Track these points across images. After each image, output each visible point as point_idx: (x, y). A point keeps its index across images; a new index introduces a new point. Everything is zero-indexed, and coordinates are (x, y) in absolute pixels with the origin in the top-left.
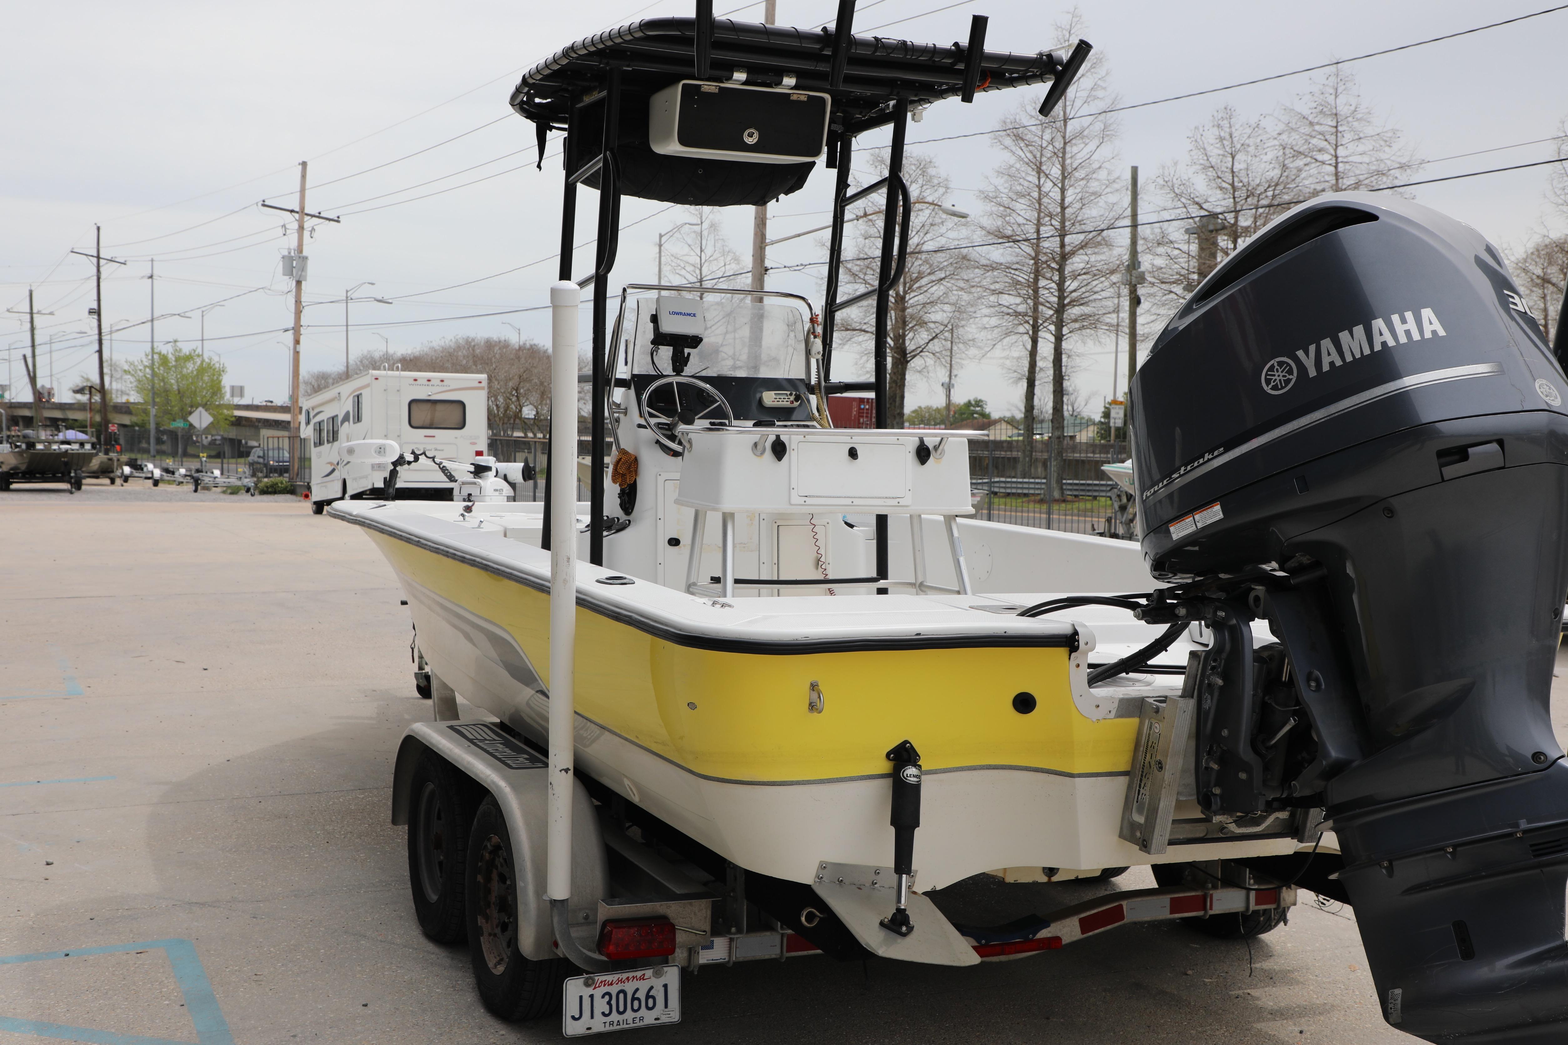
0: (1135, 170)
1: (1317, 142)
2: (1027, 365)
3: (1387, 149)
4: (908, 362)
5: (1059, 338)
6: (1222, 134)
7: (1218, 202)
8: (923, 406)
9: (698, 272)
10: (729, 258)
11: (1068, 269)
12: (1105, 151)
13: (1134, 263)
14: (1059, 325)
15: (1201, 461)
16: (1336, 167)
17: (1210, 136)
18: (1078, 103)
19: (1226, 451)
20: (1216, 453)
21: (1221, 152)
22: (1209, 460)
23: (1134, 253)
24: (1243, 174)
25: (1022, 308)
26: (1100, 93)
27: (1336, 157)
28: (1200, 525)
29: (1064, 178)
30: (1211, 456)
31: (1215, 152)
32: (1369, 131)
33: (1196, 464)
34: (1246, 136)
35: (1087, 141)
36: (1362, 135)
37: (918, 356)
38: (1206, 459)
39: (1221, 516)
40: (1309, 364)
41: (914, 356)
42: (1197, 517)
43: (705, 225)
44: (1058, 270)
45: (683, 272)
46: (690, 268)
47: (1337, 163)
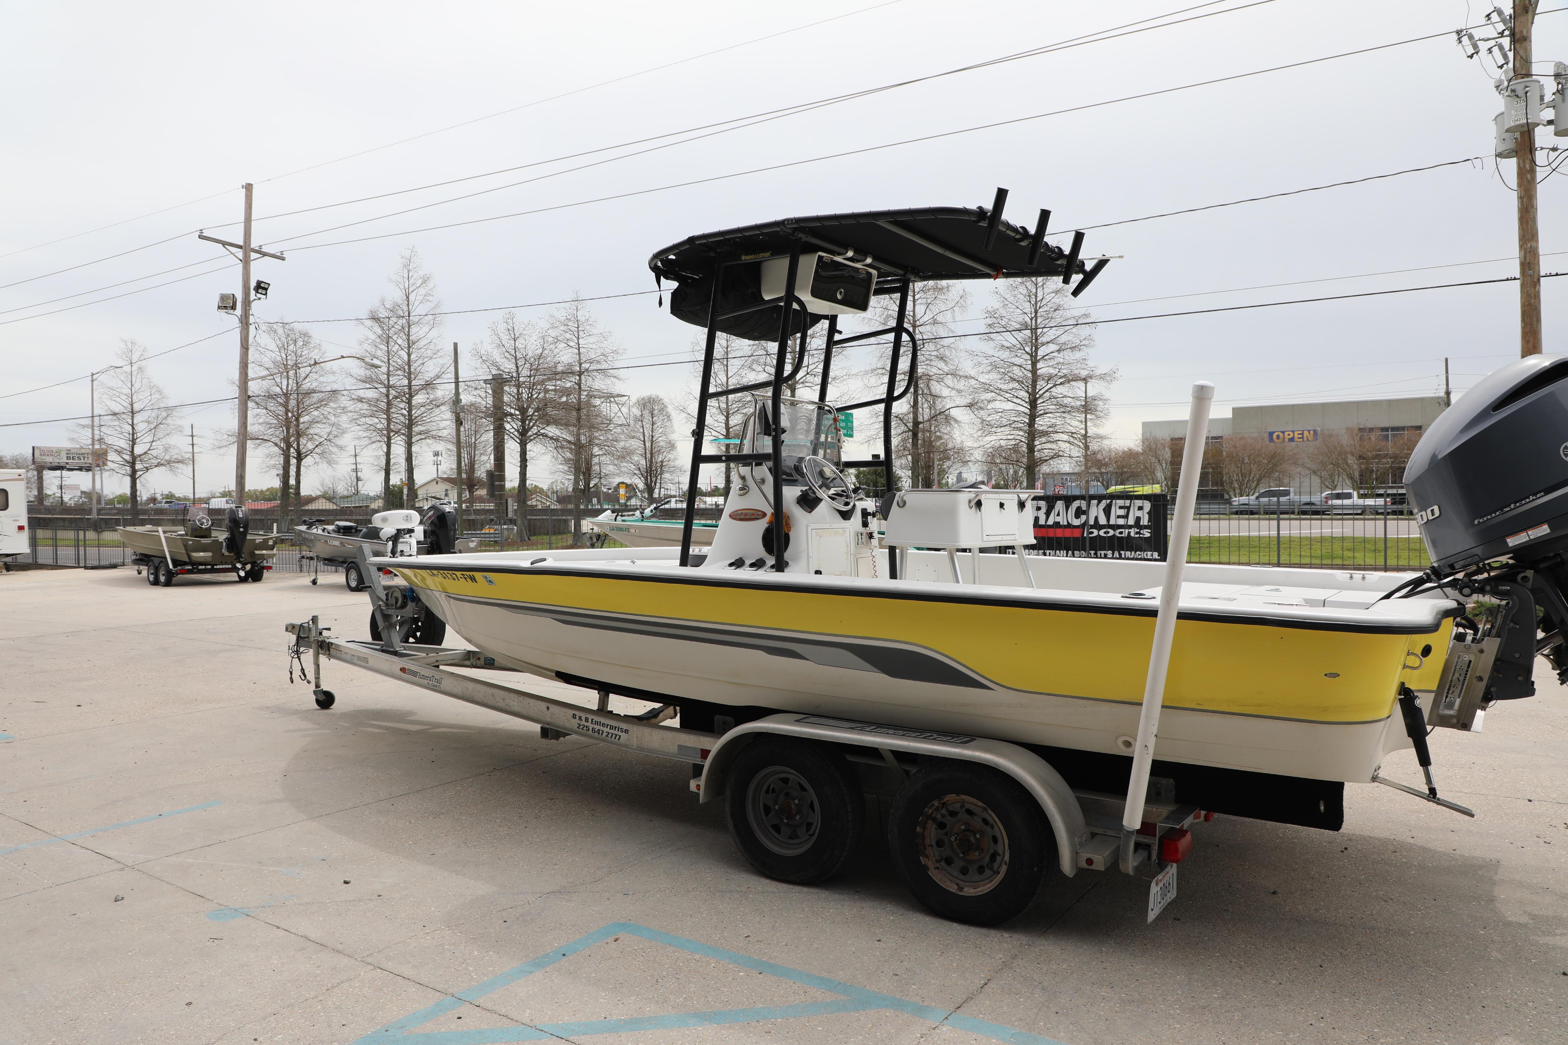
0: (456, 345)
1: (568, 336)
2: (384, 462)
3: (605, 342)
4: (302, 460)
5: (409, 445)
6: (509, 327)
7: (508, 366)
8: (251, 489)
9: (130, 399)
10: (154, 390)
11: (414, 402)
12: (434, 333)
13: (457, 400)
14: (409, 437)
15: (1527, 500)
16: (579, 350)
17: (502, 327)
18: (417, 303)
19: (1546, 494)
20: (1538, 496)
21: (508, 337)
23: (457, 393)
24: (522, 351)
25: (380, 426)
26: (430, 298)
27: (579, 345)
28: (1532, 537)
29: (409, 347)
30: (1534, 498)
31: (505, 338)
32: (595, 331)
33: (1523, 502)
34: (522, 329)
35: (421, 326)
36: (591, 333)
37: (309, 457)
38: (1531, 499)
39: (1549, 531)
41: (306, 456)
42: (1530, 533)
43: (134, 368)
44: (408, 403)
45: (118, 399)
46: (124, 397)
47: (579, 348)
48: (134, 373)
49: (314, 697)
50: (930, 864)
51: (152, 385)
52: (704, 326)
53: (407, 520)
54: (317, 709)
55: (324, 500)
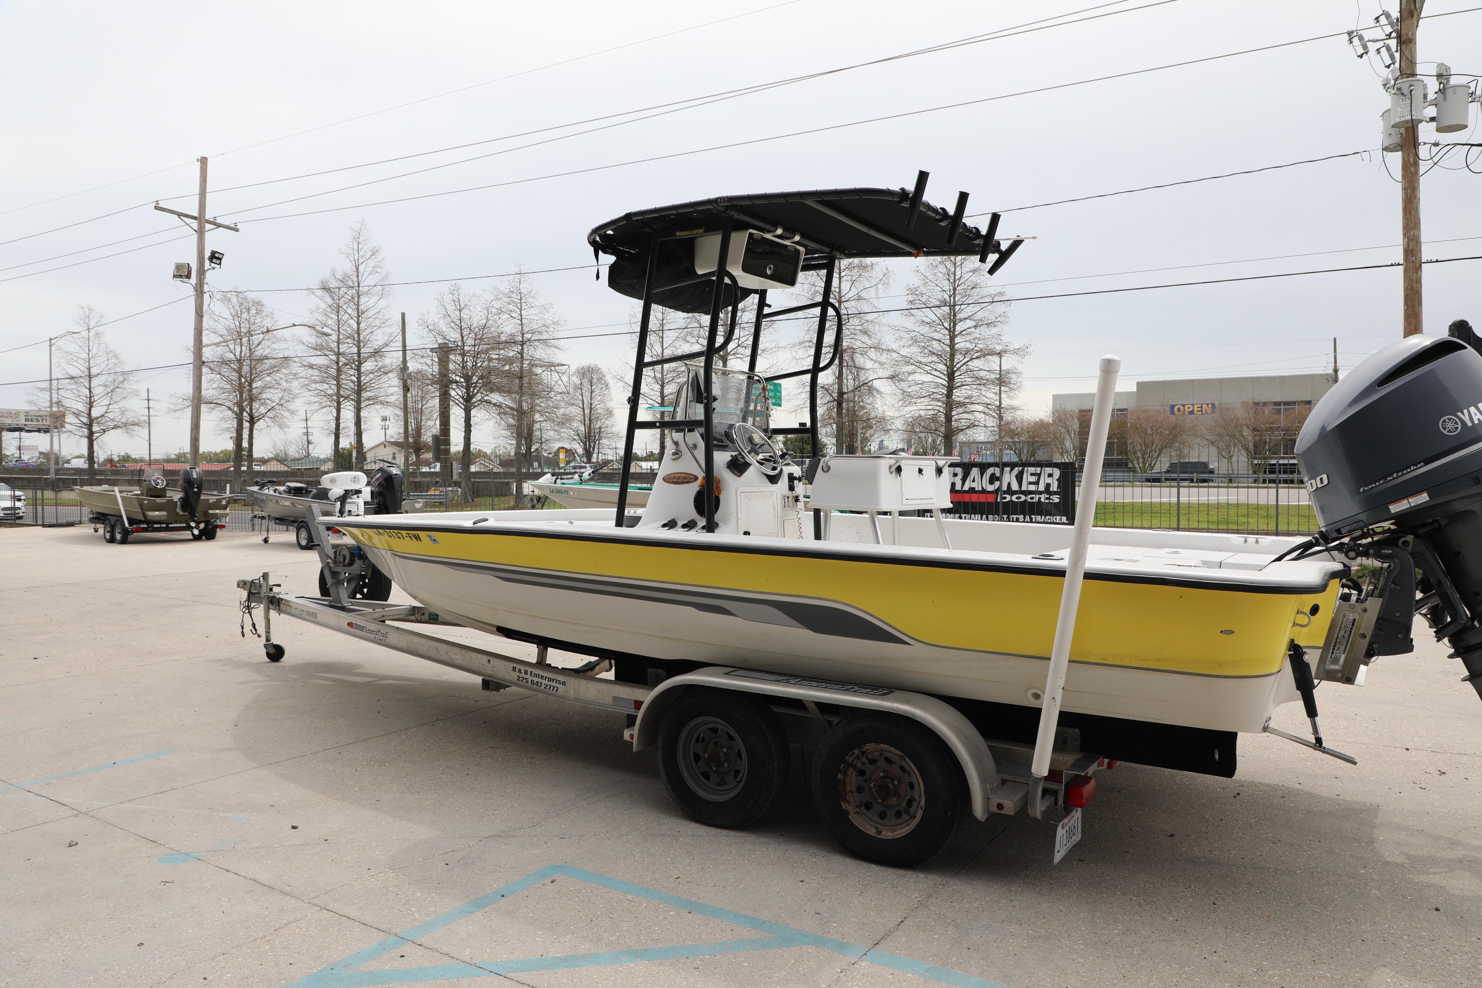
0: (403, 315)
1: (511, 307)
2: (334, 426)
3: (546, 313)
4: (255, 423)
5: (358, 410)
6: (455, 298)
7: (454, 336)
11: (363, 369)
12: (382, 303)
13: (404, 368)
14: (358, 402)
15: (1409, 470)
16: (521, 321)
17: (448, 298)
18: (366, 274)
19: (1426, 464)
20: (1419, 466)
21: (453, 308)
22: (1414, 470)
23: (405, 361)
24: (467, 321)
25: (330, 392)
26: (379, 270)
27: (521, 316)
28: (1412, 505)
29: (358, 316)
30: (1415, 468)
31: (451, 308)
32: (537, 303)
33: (1405, 472)
34: (467, 301)
35: (370, 296)
36: (533, 305)
37: (261, 420)
38: (1412, 469)
39: (1428, 499)
40: (1466, 418)
41: (259, 420)
42: (1410, 500)
44: (357, 370)
47: (522, 318)
48: (92, 338)
49: (265, 651)
50: (851, 809)
51: (109, 350)
52: (639, 298)
53: (354, 481)
54: (267, 662)
55: (275, 462)
